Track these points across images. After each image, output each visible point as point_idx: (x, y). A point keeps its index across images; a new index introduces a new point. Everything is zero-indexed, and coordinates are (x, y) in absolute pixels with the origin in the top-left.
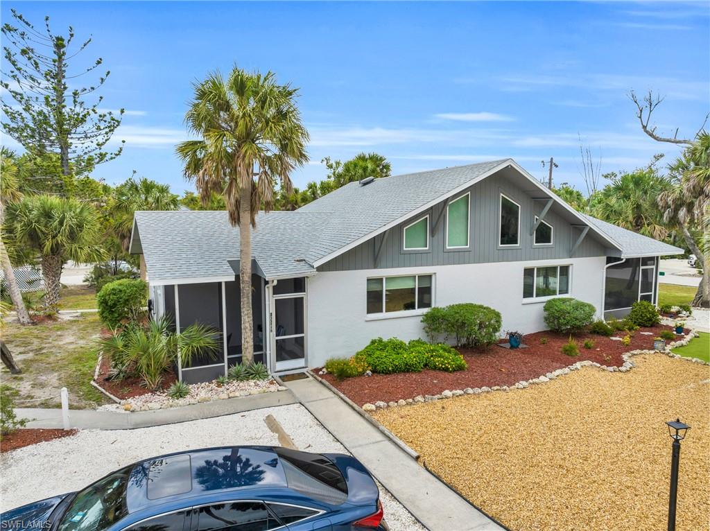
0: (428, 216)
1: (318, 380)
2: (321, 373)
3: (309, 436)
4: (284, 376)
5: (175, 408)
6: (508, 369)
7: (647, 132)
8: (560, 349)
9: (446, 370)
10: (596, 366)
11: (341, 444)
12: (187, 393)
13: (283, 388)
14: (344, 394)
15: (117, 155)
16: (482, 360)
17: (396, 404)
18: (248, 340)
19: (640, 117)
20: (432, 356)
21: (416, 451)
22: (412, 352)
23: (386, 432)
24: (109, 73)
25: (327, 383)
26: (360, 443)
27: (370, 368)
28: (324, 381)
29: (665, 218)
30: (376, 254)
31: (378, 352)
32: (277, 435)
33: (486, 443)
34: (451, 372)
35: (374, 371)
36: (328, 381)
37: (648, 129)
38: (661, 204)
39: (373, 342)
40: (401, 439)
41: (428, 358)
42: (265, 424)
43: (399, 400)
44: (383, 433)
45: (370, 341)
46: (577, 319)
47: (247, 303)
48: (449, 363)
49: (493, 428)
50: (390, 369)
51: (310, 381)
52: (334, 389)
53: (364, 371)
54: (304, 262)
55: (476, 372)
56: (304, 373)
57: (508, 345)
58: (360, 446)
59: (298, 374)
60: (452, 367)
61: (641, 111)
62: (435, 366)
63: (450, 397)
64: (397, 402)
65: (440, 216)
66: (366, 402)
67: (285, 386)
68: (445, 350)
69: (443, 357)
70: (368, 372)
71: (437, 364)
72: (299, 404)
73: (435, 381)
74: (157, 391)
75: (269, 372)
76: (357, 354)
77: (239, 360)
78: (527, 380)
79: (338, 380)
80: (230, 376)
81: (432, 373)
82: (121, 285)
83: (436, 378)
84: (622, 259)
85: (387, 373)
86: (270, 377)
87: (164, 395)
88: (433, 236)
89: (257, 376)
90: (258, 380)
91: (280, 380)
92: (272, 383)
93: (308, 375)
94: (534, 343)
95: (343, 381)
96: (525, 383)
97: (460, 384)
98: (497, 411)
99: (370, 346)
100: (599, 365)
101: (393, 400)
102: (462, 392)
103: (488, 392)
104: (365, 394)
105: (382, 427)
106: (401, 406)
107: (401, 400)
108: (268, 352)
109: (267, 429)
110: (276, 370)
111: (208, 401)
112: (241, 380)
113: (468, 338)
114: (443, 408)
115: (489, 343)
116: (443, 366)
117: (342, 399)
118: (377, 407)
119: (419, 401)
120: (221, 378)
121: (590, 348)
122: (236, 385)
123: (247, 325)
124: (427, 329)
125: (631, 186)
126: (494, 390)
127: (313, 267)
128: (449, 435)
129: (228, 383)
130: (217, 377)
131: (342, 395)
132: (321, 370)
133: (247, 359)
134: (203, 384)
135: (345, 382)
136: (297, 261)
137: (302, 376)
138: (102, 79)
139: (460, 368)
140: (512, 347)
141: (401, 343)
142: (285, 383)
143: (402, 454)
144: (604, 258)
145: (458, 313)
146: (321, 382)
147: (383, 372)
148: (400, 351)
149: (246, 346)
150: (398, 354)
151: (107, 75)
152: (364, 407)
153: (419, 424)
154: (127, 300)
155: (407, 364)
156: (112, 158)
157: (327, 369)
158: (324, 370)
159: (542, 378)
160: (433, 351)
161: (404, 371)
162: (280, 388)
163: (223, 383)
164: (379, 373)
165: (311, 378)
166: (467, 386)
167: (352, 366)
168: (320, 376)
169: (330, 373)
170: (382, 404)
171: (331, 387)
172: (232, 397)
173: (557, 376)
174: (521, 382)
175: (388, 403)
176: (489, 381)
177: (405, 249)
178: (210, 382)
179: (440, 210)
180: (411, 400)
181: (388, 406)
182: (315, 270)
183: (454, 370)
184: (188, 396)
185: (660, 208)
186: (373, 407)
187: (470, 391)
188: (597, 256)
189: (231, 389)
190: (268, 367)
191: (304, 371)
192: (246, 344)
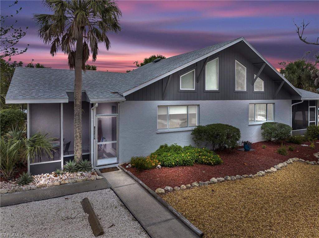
0: (194, 70)
1: (125, 171)
2: (127, 167)
3: (113, 215)
4: (102, 169)
5: (18, 193)
6: (248, 163)
7: (302, 40)
8: (275, 152)
9: (210, 164)
10: (301, 161)
11: (139, 222)
12: (31, 181)
13: (101, 177)
14: (142, 181)
15: (24, 51)
16: (230, 158)
17: (179, 188)
18: (78, 144)
19: (298, 32)
20: (199, 155)
21: (200, 228)
22: (187, 153)
23: (174, 211)
24: (21, 8)
25: (131, 174)
26: (154, 221)
27: (160, 163)
28: (129, 172)
29: (315, 83)
30: (163, 91)
31: (165, 153)
32: (88, 215)
33: (254, 220)
34: (212, 166)
35: (163, 165)
36: (132, 172)
37: (302, 38)
38: (312, 75)
39: (161, 147)
40: (186, 218)
41: (197, 156)
42: (81, 206)
43: (181, 185)
44: (171, 212)
45: (160, 146)
46: (282, 133)
47: (79, 119)
48: (211, 160)
49: (253, 206)
50: (173, 163)
51: (120, 172)
52: (135, 178)
53: (156, 165)
54: (117, 93)
55: (228, 165)
56: (116, 167)
57: (243, 150)
58: (154, 224)
59: (113, 168)
60: (213, 162)
61: (298, 29)
62: (202, 162)
63: (216, 183)
64: (180, 187)
65: (201, 71)
66: (158, 187)
67: (102, 176)
68: (207, 152)
69: (207, 156)
70: (159, 166)
71: (204, 160)
72: (109, 189)
73: (203, 172)
74: (9, 180)
75: (93, 167)
76: (152, 154)
77: (72, 158)
78: (264, 170)
79: (138, 172)
80: (64, 169)
81: (200, 166)
82: (4, 112)
83: (204, 170)
84: (302, 101)
85: (171, 167)
86: (93, 170)
87: (14, 182)
88: (197, 82)
89: (84, 169)
90: (84, 172)
91: (99, 172)
92: (93, 174)
93: (119, 168)
94: (258, 148)
95: (142, 172)
96: (263, 172)
97: (220, 173)
98: (251, 192)
99: (159, 149)
100: (304, 161)
101: (177, 185)
102: (224, 179)
103: (240, 179)
104: (157, 181)
105: (170, 207)
106: (183, 190)
107: (183, 185)
108: (92, 153)
109: (82, 210)
110: (97, 166)
111: (44, 187)
112: (72, 172)
113: (220, 145)
114: (213, 191)
115: (233, 148)
116: (208, 162)
117: (141, 185)
118: (166, 191)
119: (195, 186)
120: (58, 171)
121: (293, 151)
122: (68, 175)
123: (78, 134)
124: (195, 139)
125: (295, 67)
126: (244, 178)
127: (122, 96)
128: (223, 214)
129: (62, 174)
130: (55, 170)
131: (141, 182)
132: (127, 165)
133: (77, 158)
134: (45, 175)
135: (143, 173)
136: (113, 93)
137: (115, 169)
138: (17, 11)
139: (218, 163)
140: (246, 150)
141: (180, 147)
142: (103, 174)
143: (188, 232)
144: (290, 101)
145: (214, 129)
146: (127, 173)
147: (169, 166)
148: (179, 152)
149: (77, 149)
150: (178, 154)
151: (20, 10)
152: (156, 191)
153: (198, 204)
154: (8, 122)
155: (184, 160)
156: (21, 53)
157: (131, 164)
158: (130, 165)
159: (273, 169)
160: (200, 152)
161: (182, 165)
162: (98, 177)
163: (59, 174)
164: (166, 166)
165: (120, 170)
166: (226, 175)
167: (148, 162)
168: (127, 169)
169: (133, 167)
170: (169, 188)
171: (133, 176)
172: (63, 184)
173: (281, 167)
174: (260, 172)
175: (173, 187)
176: (239, 171)
177: (181, 89)
178: (50, 173)
179: (201, 68)
180: (189, 185)
181: (174, 190)
182: (124, 98)
183: (215, 165)
184: (31, 183)
185: (312, 78)
186: (163, 191)
187: (229, 178)
188: (287, 99)
189: (64, 178)
190: (92, 163)
191: (117, 165)
192: (77, 147)
